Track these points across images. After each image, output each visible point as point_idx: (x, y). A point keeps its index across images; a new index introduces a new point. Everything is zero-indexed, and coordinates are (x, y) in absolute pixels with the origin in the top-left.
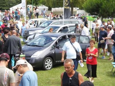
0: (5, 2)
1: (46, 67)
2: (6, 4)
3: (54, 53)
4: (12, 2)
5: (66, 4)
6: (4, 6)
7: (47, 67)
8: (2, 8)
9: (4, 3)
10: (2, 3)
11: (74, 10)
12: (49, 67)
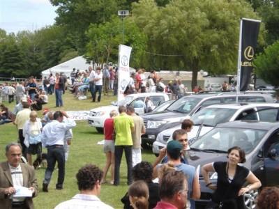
0: (19, 57)
1: (246, 203)
2: (22, 63)
3: (262, 169)
4: (36, 58)
5: (249, 56)
6: (16, 68)
7: (249, 205)
8: (11, 72)
9: (16, 61)
10: (13, 59)
11: (198, 76)
12: (251, 203)
